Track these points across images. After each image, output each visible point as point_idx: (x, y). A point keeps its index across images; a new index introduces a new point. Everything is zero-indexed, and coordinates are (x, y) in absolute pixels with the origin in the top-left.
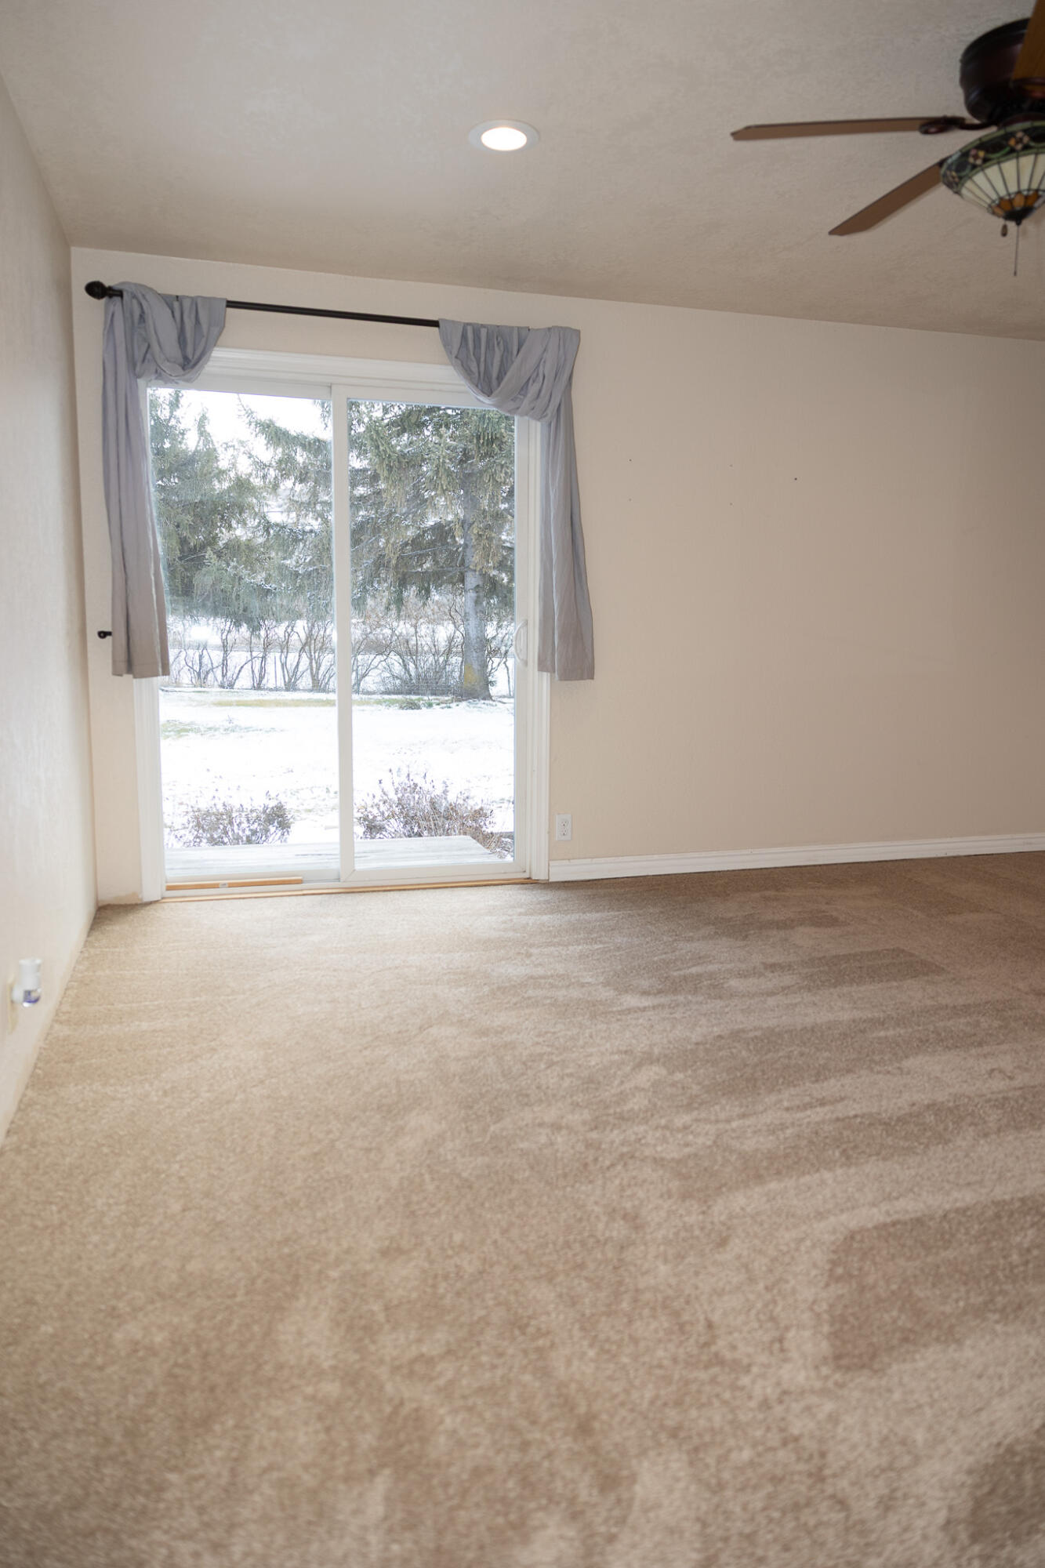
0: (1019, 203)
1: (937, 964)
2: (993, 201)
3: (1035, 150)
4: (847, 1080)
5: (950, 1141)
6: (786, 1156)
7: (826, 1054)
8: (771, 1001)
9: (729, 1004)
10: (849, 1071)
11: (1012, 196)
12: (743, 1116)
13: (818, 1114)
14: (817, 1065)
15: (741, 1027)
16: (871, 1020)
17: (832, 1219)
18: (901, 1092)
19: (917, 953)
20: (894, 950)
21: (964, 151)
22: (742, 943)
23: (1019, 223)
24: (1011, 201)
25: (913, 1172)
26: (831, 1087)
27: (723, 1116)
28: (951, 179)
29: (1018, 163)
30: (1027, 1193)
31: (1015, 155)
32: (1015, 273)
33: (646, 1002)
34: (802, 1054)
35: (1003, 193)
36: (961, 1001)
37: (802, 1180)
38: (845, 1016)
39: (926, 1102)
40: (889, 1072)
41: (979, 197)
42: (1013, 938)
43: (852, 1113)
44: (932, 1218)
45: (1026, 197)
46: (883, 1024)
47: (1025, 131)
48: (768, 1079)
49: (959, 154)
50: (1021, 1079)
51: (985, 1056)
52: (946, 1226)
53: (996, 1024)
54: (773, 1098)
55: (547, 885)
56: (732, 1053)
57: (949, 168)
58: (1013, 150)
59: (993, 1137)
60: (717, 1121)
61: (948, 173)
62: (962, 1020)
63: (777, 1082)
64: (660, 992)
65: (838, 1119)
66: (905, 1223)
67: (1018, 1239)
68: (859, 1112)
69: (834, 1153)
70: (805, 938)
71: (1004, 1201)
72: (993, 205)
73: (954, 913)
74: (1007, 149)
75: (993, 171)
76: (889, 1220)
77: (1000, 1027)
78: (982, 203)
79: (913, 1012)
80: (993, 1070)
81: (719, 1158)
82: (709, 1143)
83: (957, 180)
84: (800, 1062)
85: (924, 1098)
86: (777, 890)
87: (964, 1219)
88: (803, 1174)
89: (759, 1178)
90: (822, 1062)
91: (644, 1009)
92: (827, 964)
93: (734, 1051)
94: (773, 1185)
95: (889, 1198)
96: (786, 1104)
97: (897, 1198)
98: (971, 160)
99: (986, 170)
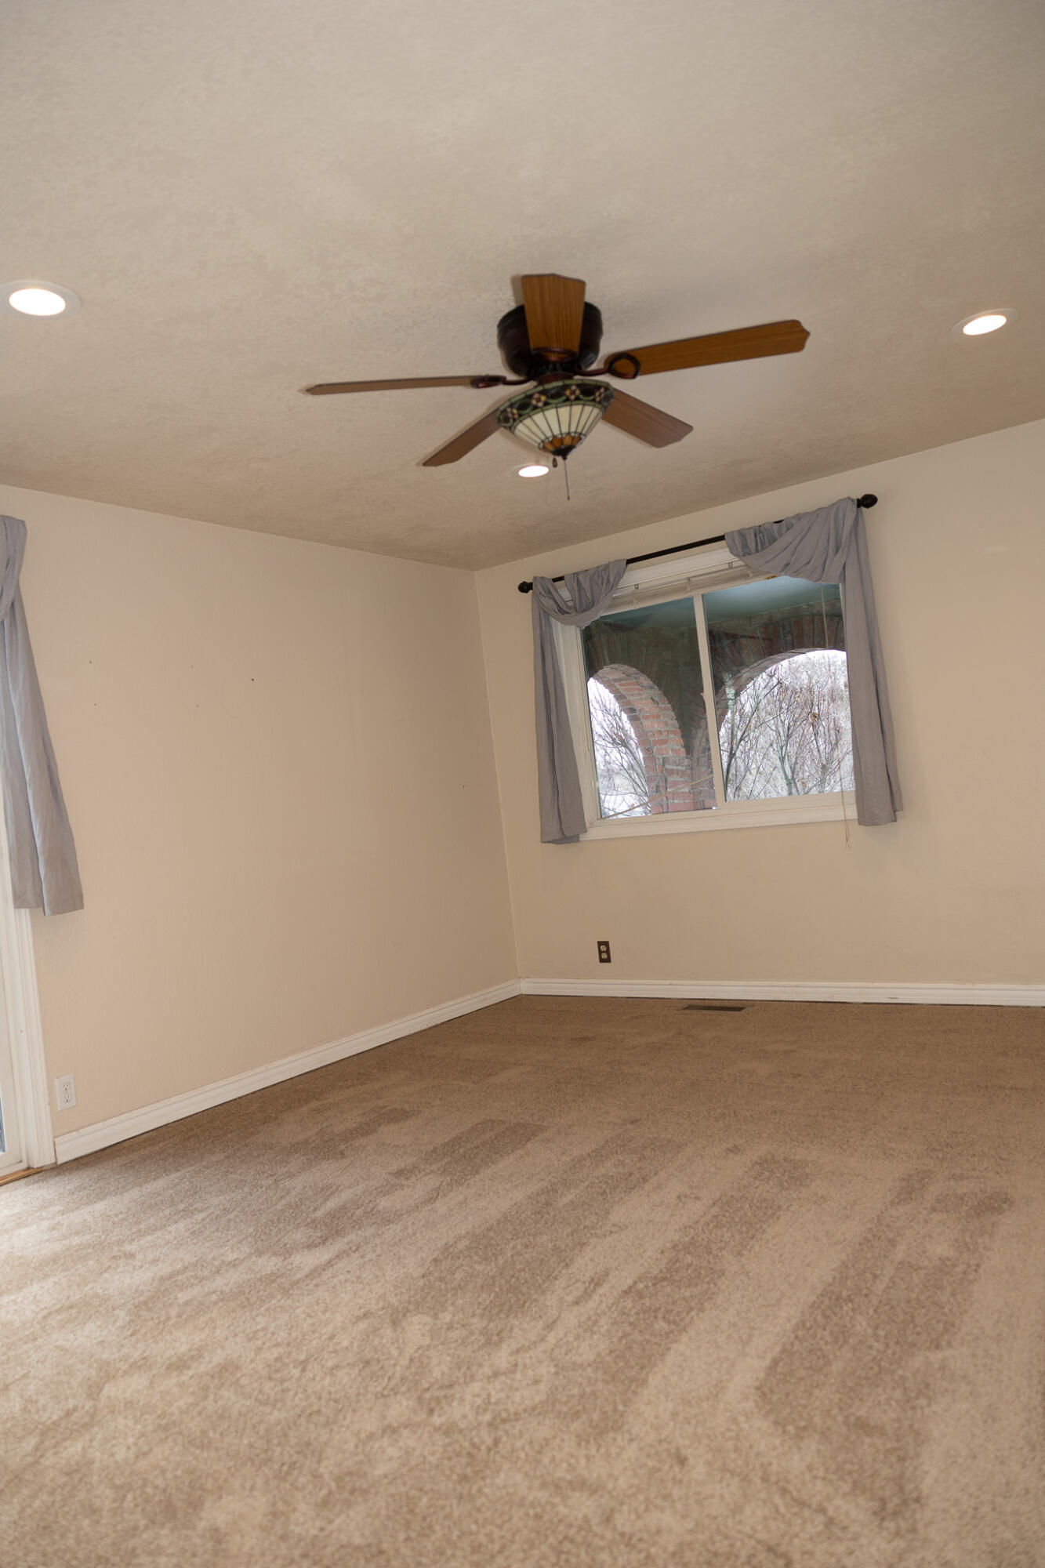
0: (565, 442)
1: (531, 1122)
2: (547, 438)
3: (582, 402)
4: (590, 1254)
5: (723, 1270)
6: (629, 1349)
7: (545, 1236)
8: (441, 1206)
9: (406, 1225)
10: (581, 1244)
12: (549, 1328)
13: (605, 1295)
14: (551, 1251)
15: (443, 1242)
16: (541, 1191)
17: (731, 1385)
18: (641, 1245)
19: (506, 1119)
20: (484, 1123)
22: (346, 1161)
23: (565, 458)
24: (562, 440)
25: (733, 1311)
26: (585, 1265)
27: (531, 1337)
28: (510, 415)
29: (571, 410)
30: (819, 1288)
31: (569, 403)
32: (569, 498)
33: (323, 1255)
34: (526, 1246)
35: (556, 432)
36: (587, 1148)
37: (668, 1363)
38: (518, 1196)
39: (669, 1245)
40: (611, 1233)
41: (533, 433)
42: (559, 1082)
43: (629, 1282)
44: (791, 1343)
45: (573, 438)
46: (554, 1191)
47: (578, 386)
48: (527, 1283)
49: (523, 395)
50: (705, 1196)
51: (659, 1188)
52: (807, 1344)
53: (634, 1157)
54: (552, 1298)
56: (466, 1272)
58: (568, 399)
59: (746, 1253)
60: (533, 1345)
61: (509, 410)
62: (608, 1164)
63: (537, 1281)
64: (324, 1241)
65: (625, 1292)
66: (781, 1357)
67: (859, 1328)
68: (633, 1278)
69: (659, 1324)
70: (397, 1136)
71: (815, 1302)
72: (545, 441)
73: (492, 1075)
74: (564, 398)
75: (551, 413)
76: (768, 1362)
77: (640, 1159)
78: (537, 439)
79: (564, 1171)
80: (678, 1197)
81: (580, 1379)
82: (552, 1369)
83: (516, 416)
84: (534, 1254)
85: (663, 1243)
86: (318, 1099)
87: (810, 1332)
88: (662, 1356)
89: (635, 1380)
90: (551, 1247)
91: (330, 1263)
92: (446, 1154)
93: (465, 1268)
94: (654, 1381)
95: (744, 1343)
96: (570, 1299)
97: (750, 1341)
98: (534, 402)
99: (547, 413)
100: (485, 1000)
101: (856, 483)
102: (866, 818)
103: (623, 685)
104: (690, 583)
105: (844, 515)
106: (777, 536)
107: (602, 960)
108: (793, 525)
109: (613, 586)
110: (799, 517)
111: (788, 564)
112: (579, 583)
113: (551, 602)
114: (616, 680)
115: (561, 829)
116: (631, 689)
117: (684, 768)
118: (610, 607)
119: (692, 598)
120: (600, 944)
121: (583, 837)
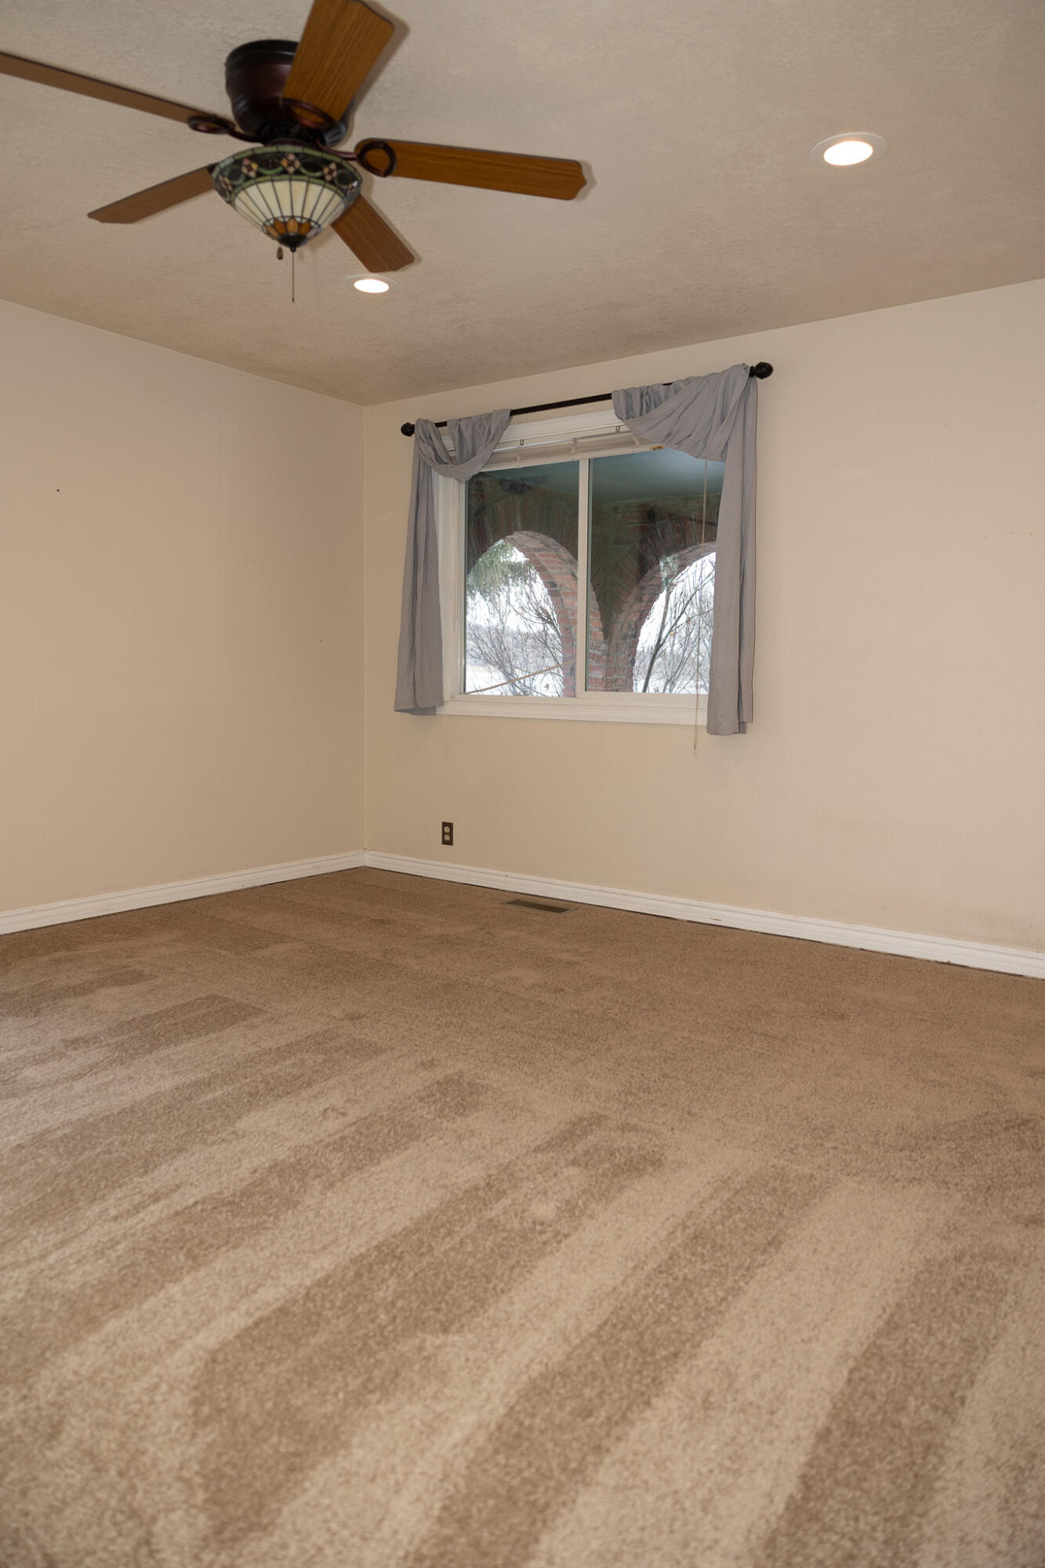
0: (293, 229)
1: (254, 1005)
2: (268, 220)
3: (305, 178)
4: (180, 1162)
5: (298, 1202)
6: (121, 1281)
7: (153, 1136)
8: (79, 1086)
9: (26, 1101)
10: (181, 1150)
11: (287, 219)
12: (63, 1244)
13: (154, 1213)
14: (143, 1153)
15: (45, 1126)
16: (196, 1083)
17: (189, 1345)
18: (240, 1159)
19: (232, 997)
20: (207, 998)
21: (237, 157)
22: (33, 1021)
23: (293, 251)
24: (285, 224)
25: (267, 1253)
26: (164, 1175)
27: (35, 1252)
28: (224, 186)
29: (291, 186)
30: (381, 1238)
31: (288, 177)
32: (293, 300)
34: (124, 1144)
35: (277, 214)
36: (283, 1042)
37: (145, 1307)
38: (167, 1085)
39: (267, 1165)
40: (223, 1140)
41: (251, 211)
42: (319, 965)
43: (191, 1201)
44: (295, 1302)
45: (300, 224)
46: (209, 1084)
47: (297, 155)
48: (87, 1186)
49: (232, 160)
50: (354, 1113)
51: (316, 1097)
52: (310, 1305)
53: (320, 1058)
54: (97, 1208)
56: (37, 1164)
57: (222, 172)
58: (285, 172)
59: (339, 1184)
60: (28, 1262)
61: (221, 178)
62: (288, 1062)
63: (99, 1185)
65: (177, 1213)
66: (269, 1318)
67: (381, 1294)
68: (199, 1198)
69: (177, 1257)
70: (110, 1001)
71: (361, 1255)
72: (268, 224)
73: (261, 947)
74: (280, 169)
75: (267, 188)
76: (250, 1322)
77: (325, 1061)
78: (257, 220)
79: (238, 1063)
80: (326, 1110)
81: (37, 1312)
82: (20, 1295)
83: (230, 188)
84: (123, 1154)
85: (263, 1161)
86: (69, 949)
87: (326, 1291)
88: (146, 1296)
89: (93, 1323)
90: (148, 1147)
92: (138, 1027)
93: (40, 1160)
94: (112, 1326)
95: (246, 1294)
96: (113, 1212)
97: (255, 1292)
98: (245, 170)
99: (261, 186)
100: (319, 867)
101: (750, 349)
102: (713, 728)
103: (542, 556)
104: (576, 445)
105: (735, 383)
106: (662, 398)
107: (444, 842)
108: (680, 389)
109: (494, 438)
110: (688, 381)
111: (670, 434)
112: (460, 431)
113: (430, 449)
114: (535, 550)
115: (415, 698)
116: (552, 561)
117: (600, 653)
118: (488, 463)
119: (578, 462)
120: (445, 824)
121: (439, 711)
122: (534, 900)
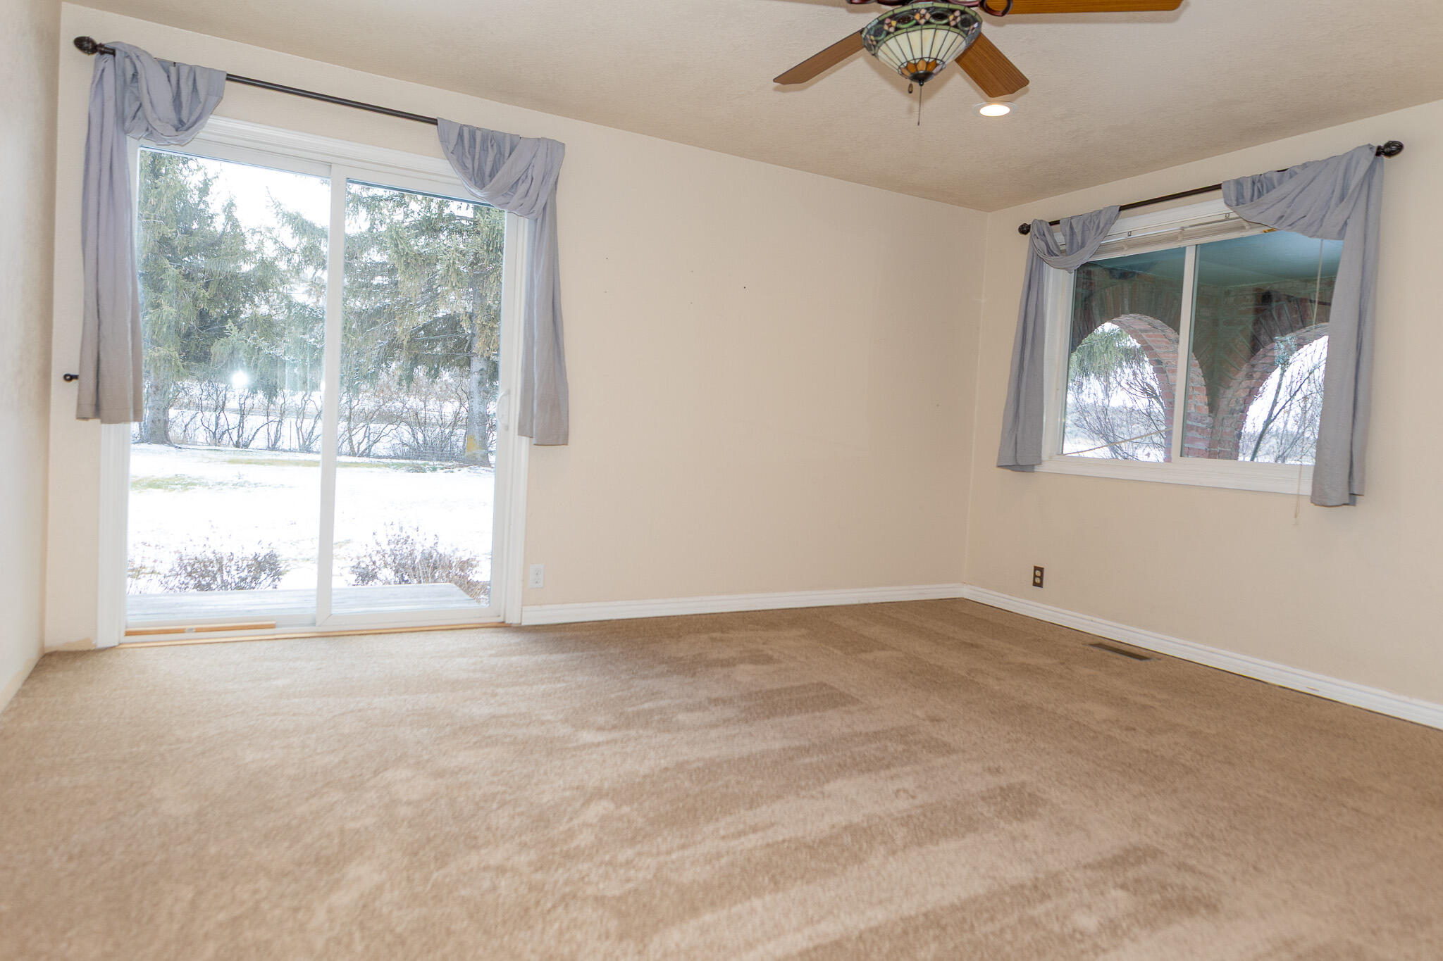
0: (922, 68)
1: (853, 695)
2: (903, 64)
3: (934, 26)
4: (777, 806)
5: (864, 860)
6: (720, 886)
7: (759, 782)
8: (714, 733)
9: (677, 737)
10: (779, 797)
11: (917, 61)
12: (683, 847)
13: (752, 841)
14: (751, 792)
15: (686, 758)
16: (798, 749)
17: (760, 949)
18: (823, 815)
19: (836, 686)
20: (817, 684)
21: (880, 19)
22: (691, 680)
23: (922, 85)
24: (916, 65)
25: (833, 893)
26: (763, 813)
27: (663, 848)
28: (870, 42)
29: (922, 35)
30: (929, 907)
31: (919, 27)
32: (919, 124)
33: (601, 737)
34: (738, 783)
35: (910, 58)
36: (872, 728)
37: (734, 910)
38: (777, 745)
39: (844, 824)
40: (812, 797)
41: (891, 59)
42: (911, 672)
43: (780, 838)
44: (849, 939)
45: (928, 63)
46: (808, 751)
47: (928, 9)
48: (707, 809)
49: (877, 21)
50: (922, 797)
51: (892, 778)
52: (861, 946)
53: (901, 747)
54: (711, 827)
55: (519, 629)
56: (676, 785)
57: (868, 33)
58: (917, 24)
59: (900, 853)
60: (658, 854)
61: (868, 36)
62: (873, 746)
63: (716, 810)
64: (614, 727)
65: (768, 845)
66: (825, 947)
67: (923, 954)
68: (787, 837)
69: (763, 879)
70: (745, 674)
71: (911, 917)
72: (902, 66)
73: (865, 651)
74: (914, 22)
75: (902, 38)
76: (811, 945)
77: (904, 750)
78: (894, 65)
79: (833, 739)
80: (898, 791)
81: (658, 892)
82: (650, 877)
83: (875, 43)
84: (736, 791)
85: (841, 820)
86: (723, 632)
87: (876, 939)
88: (736, 903)
89: (694, 911)
90: (755, 789)
91: (599, 744)
92: (762, 698)
93: (678, 782)
94: (708, 917)
95: (810, 922)
96: (722, 832)
97: (819, 922)
98: (886, 27)
99: (898, 38)
101: (1378, 130)
102: (1319, 498)
103: (1150, 336)
104: (1183, 233)
105: (1358, 163)
106: (1276, 184)
107: (1035, 584)
108: (1296, 173)
109: (1103, 231)
110: (1305, 166)
111: (1282, 217)
112: (1071, 228)
113: (1043, 244)
114: (1141, 331)
115: (1016, 456)
116: (1159, 341)
117: (1204, 426)
118: (1096, 253)
119: (1185, 248)
120: (1036, 568)
121: (1037, 469)
122: (1117, 646)
